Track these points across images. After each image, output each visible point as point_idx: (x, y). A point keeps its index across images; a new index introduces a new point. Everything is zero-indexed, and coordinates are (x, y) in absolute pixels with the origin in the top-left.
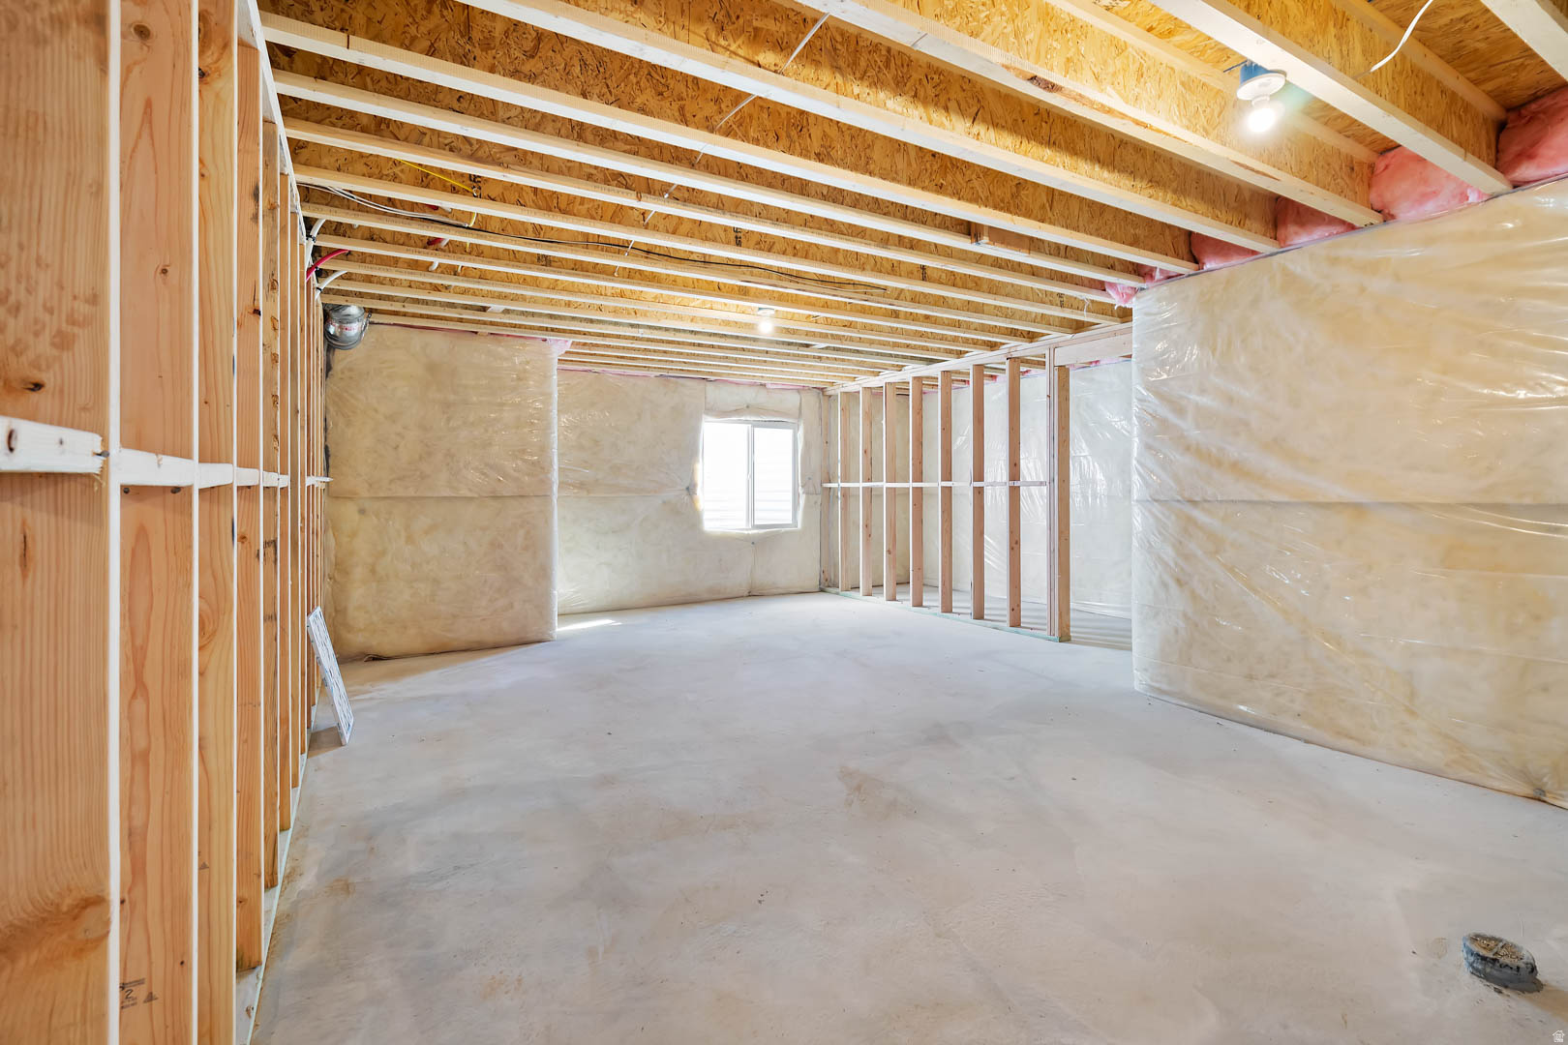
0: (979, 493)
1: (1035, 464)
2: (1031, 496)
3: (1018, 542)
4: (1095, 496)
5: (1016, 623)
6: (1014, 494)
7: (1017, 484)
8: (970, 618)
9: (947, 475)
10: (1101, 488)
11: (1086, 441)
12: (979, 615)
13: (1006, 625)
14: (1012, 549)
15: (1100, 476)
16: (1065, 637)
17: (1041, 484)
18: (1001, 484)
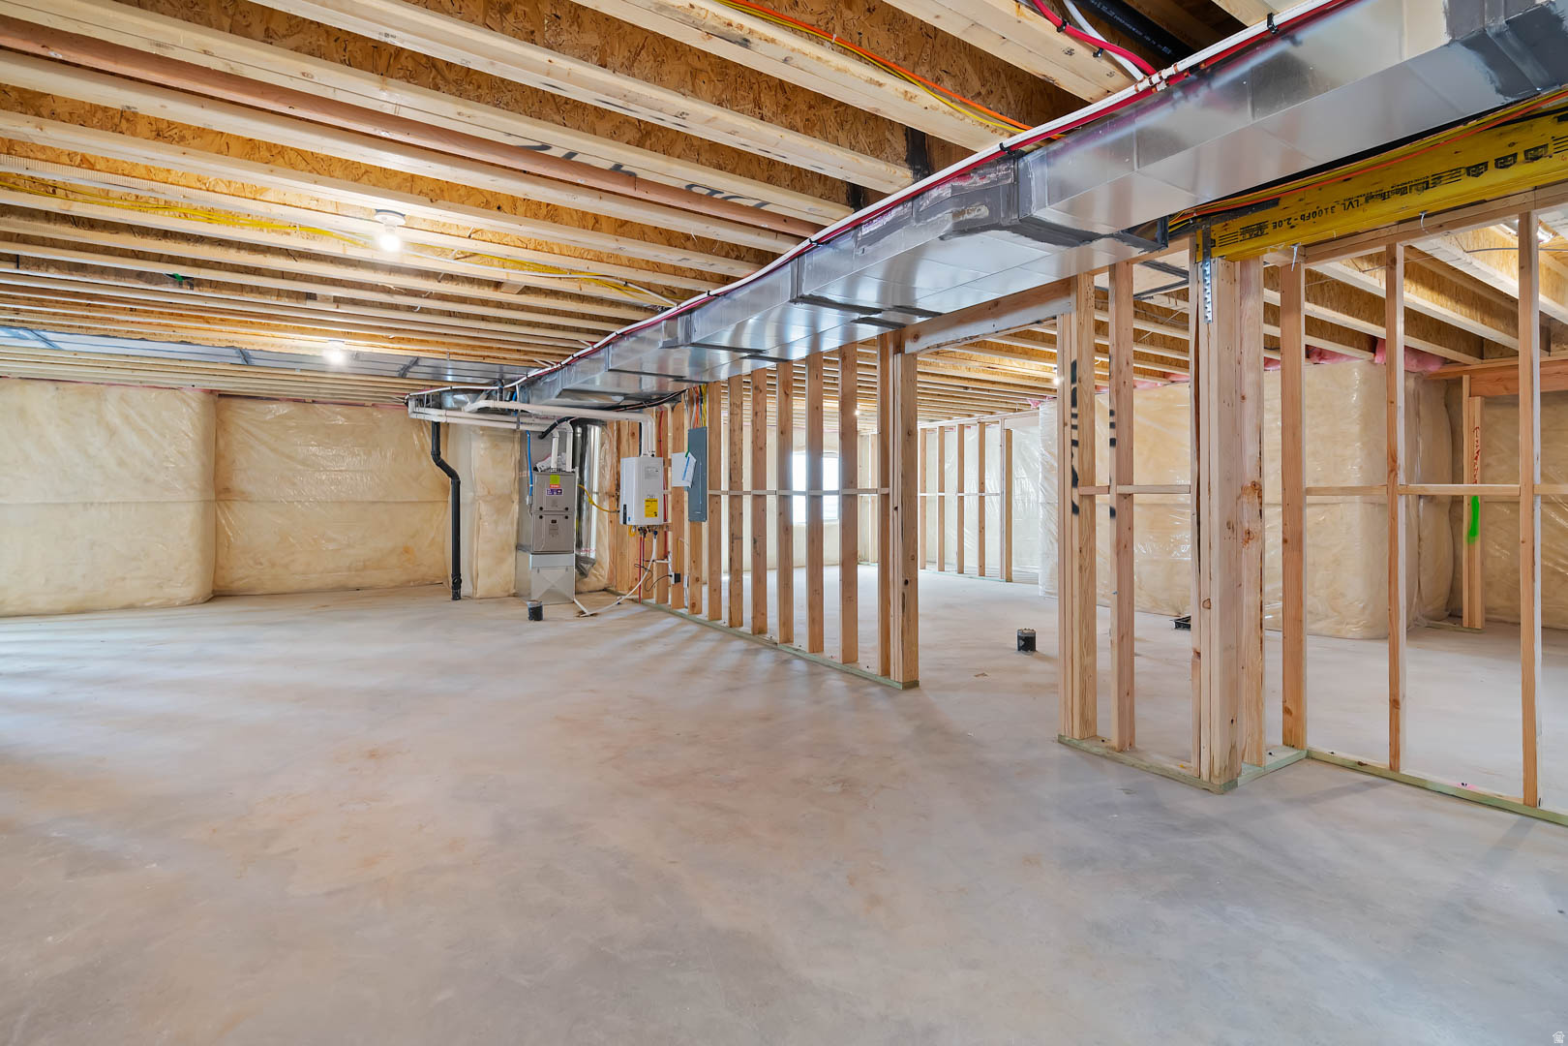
0: (961, 499)
1: (993, 483)
2: (992, 502)
3: (984, 528)
4: (1029, 500)
5: (982, 574)
6: (982, 500)
7: (983, 494)
8: (956, 573)
9: (942, 489)
10: (1033, 497)
11: (1025, 469)
12: (961, 571)
13: (977, 576)
14: (980, 531)
15: (1032, 490)
16: (1009, 580)
17: (997, 494)
18: (974, 494)
